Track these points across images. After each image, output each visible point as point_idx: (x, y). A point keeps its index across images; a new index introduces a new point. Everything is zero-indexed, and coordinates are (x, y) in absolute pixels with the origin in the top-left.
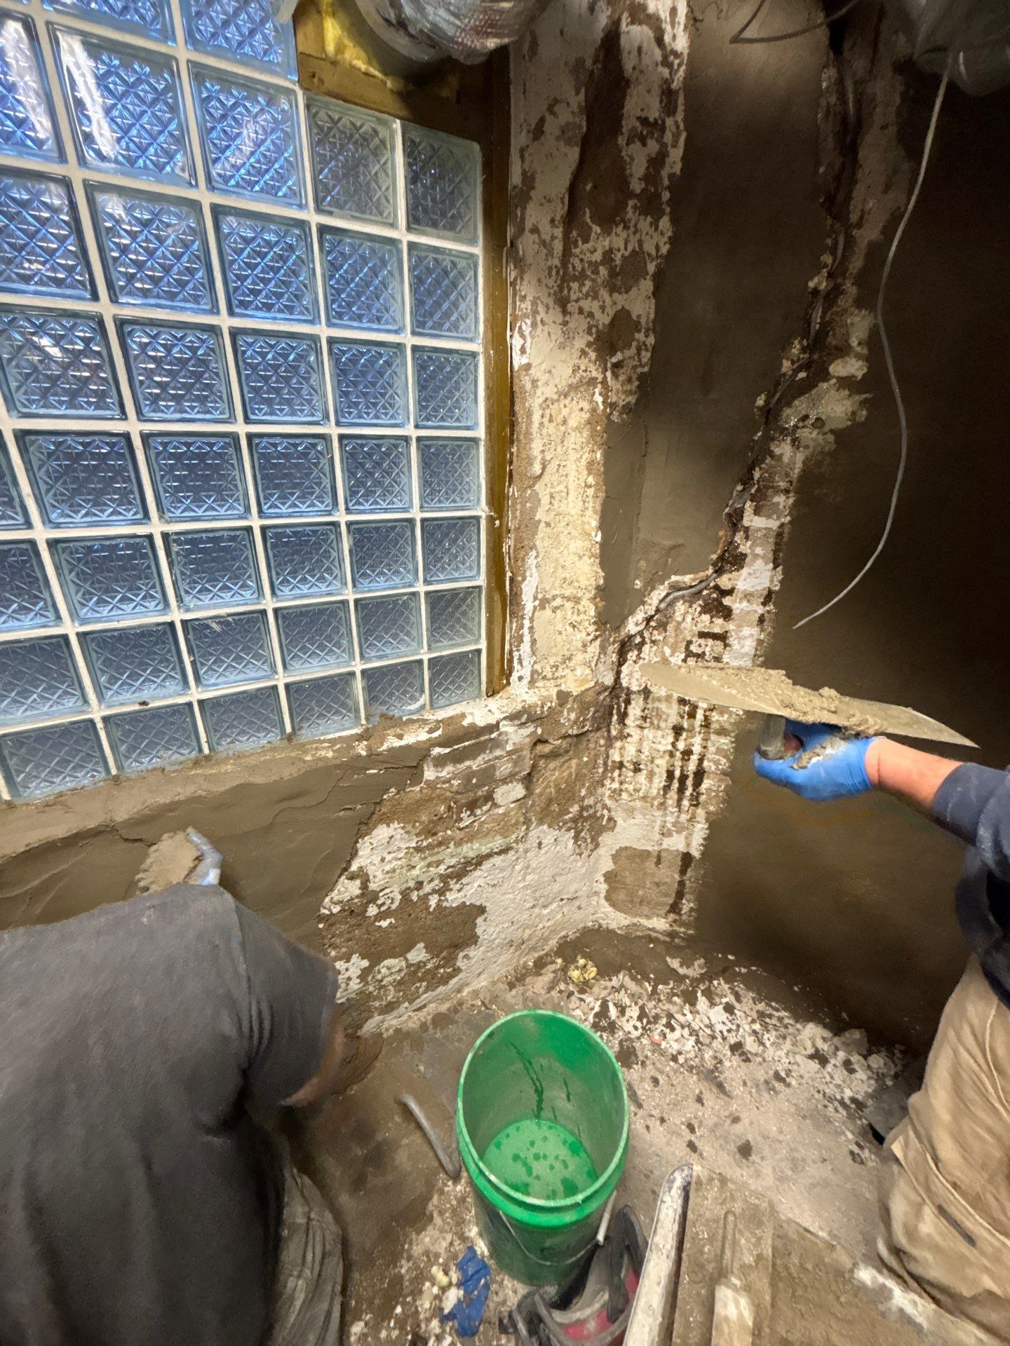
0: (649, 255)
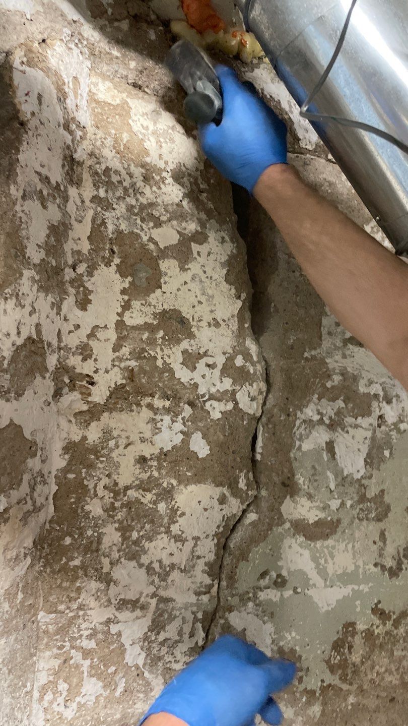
0: (49, 344)
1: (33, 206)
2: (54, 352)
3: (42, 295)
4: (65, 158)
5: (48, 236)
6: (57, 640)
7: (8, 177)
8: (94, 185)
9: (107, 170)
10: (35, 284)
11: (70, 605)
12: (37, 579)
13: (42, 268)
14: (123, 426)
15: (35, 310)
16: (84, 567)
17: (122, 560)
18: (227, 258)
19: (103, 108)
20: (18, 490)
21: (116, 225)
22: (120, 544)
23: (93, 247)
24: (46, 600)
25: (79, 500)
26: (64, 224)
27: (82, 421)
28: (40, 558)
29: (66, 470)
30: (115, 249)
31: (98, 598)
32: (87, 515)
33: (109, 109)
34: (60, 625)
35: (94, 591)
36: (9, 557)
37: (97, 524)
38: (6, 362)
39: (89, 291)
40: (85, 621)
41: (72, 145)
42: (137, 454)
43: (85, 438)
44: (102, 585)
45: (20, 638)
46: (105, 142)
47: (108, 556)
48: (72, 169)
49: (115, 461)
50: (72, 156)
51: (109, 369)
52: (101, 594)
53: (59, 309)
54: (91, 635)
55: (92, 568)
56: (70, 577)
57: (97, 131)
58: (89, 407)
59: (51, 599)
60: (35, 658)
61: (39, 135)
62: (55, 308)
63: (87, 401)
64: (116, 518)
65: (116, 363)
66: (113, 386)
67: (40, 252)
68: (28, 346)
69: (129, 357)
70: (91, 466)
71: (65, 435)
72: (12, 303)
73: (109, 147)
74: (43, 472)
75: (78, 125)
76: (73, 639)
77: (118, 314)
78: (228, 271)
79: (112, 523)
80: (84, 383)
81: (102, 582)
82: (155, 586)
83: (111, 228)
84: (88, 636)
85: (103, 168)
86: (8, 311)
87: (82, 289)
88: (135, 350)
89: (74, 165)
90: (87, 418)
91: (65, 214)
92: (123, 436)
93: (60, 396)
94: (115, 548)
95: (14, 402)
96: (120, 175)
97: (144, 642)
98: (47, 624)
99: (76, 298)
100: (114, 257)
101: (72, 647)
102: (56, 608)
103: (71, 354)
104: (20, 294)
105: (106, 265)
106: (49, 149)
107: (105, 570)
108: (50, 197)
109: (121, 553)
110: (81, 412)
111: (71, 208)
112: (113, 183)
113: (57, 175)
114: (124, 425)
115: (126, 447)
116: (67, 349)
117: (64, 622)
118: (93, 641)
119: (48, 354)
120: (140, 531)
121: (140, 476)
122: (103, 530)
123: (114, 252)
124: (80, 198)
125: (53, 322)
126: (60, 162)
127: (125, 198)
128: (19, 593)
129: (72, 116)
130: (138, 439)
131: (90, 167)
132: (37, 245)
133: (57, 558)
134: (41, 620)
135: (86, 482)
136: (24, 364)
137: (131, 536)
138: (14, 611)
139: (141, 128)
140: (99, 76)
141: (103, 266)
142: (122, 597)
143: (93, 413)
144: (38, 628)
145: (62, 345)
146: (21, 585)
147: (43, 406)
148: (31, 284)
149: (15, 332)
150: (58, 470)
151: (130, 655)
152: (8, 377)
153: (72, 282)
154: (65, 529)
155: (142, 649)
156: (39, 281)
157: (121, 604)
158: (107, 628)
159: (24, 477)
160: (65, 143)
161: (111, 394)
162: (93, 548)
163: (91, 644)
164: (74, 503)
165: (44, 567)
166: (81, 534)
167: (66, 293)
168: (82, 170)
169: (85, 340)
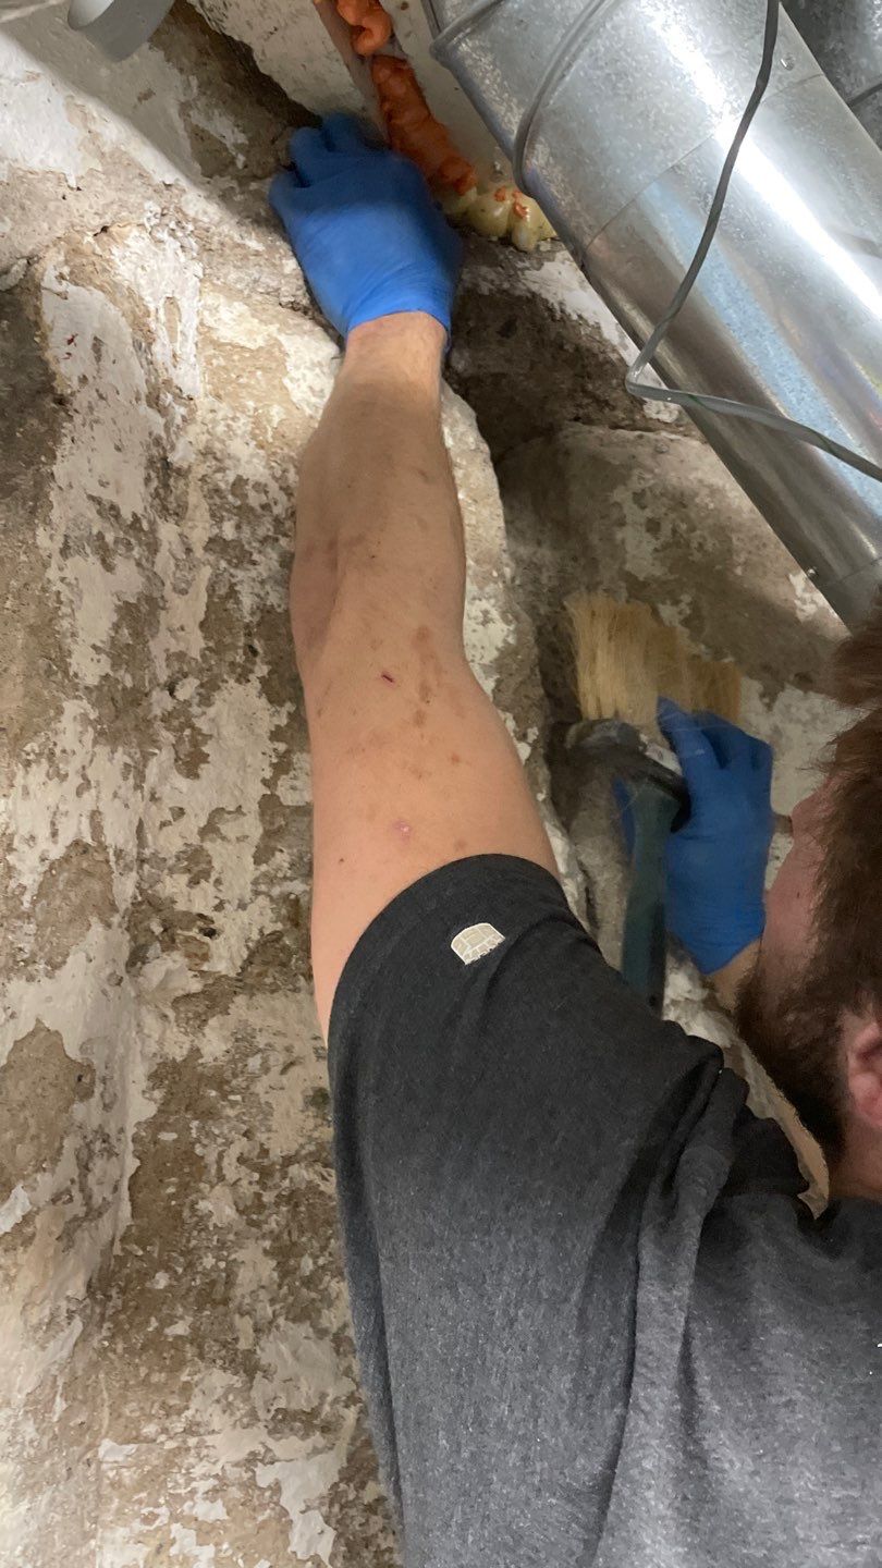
1: (86, 565)
2: (128, 868)
3: (103, 751)
4: (151, 463)
5: (116, 627)
6: (140, 1502)
7: (33, 512)
8: (213, 516)
9: (240, 482)
10: (90, 729)
11: (167, 1424)
12: (94, 1366)
13: (104, 693)
14: (278, 1024)
15: (89, 782)
16: (196, 1338)
17: (281, 1321)
18: (495, 654)
19: (228, 358)
20: (53, 1172)
21: (258, 596)
22: (275, 1287)
23: (211, 644)
24: (116, 1414)
25: (184, 1188)
26: (150, 600)
27: (190, 1015)
28: (103, 1318)
29: (156, 1125)
30: (257, 645)
31: (228, 1408)
32: (201, 1222)
33: (243, 359)
34: (147, 1468)
35: (219, 1392)
36: (34, 1321)
37: (224, 1243)
38: (27, 898)
39: (203, 735)
40: (201, 1460)
41: (163, 435)
42: (308, 1083)
43: (195, 1052)
44: (236, 1378)
45: (59, 1499)
46: (234, 425)
47: (248, 1313)
48: (166, 486)
49: (263, 1101)
50: (165, 459)
51: (247, 900)
52: (235, 1399)
53: (141, 776)
54: (215, 1490)
55: (215, 1341)
56: (168, 1362)
57: (217, 405)
58: (205, 986)
59: (127, 1411)
60: (93, 1543)
61: (97, 422)
62: (131, 776)
63: (202, 972)
64: (266, 1228)
65: (263, 888)
66: (255, 936)
67: (99, 661)
68: (74, 860)
69: (289, 874)
70: (209, 1114)
71: (154, 1048)
72: (39, 772)
73: (243, 437)
74: (107, 1130)
75: (178, 395)
76: (176, 1499)
77: (265, 782)
78: (499, 682)
79: (257, 1239)
80: (194, 932)
81: (236, 1373)
82: (354, 1380)
83: (247, 601)
84: (207, 1493)
85: (231, 478)
86: (32, 788)
87: (187, 732)
88: (301, 858)
89: (170, 476)
90: (201, 1009)
91: (153, 579)
92: (278, 1047)
93: (144, 963)
94: (263, 1295)
95: (44, 981)
96: (266, 492)
97: (331, 1505)
98: (119, 1467)
99: (176, 752)
100: (254, 663)
101: (174, 1518)
102: (138, 1430)
103: (166, 871)
104: (58, 751)
105: (238, 681)
106: (118, 449)
107: (243, 1345)
108: (120, 546)
109: (278, 1307)
110: (188, 996)
111: (163, 563)
112: (252, 509)
113: (134, 500)
114: (279, 1022)
115: (284, 1071)
116: (158, 861)
117: (156, 1462)
118: (220, 1502)
119: (116, 874)
120: (318, 1257)
121: (316, 1134)
122: (238, 1255)
123: (255, 652)
124: (184, 543)
125: (127, 806)
126: (141, 473)
127: (277, 540)
128: (58, 1399)
129: (165, 376)
130: (312, 1051)
131: (203, 479)
132: (94, 647)
133: (138, 1320)
134: (107, 1459)
135: (198, 1150)
136: (66, 898)
137: (297, 1268)
138: (45, 1440)
139: (310, 393)
140: (220, 292)
141: (232, 682)
142: (282, 1404)
143: (213, 998)
144: (99, 1475)
145: (147, 852)
146: (60, 1382)
147: (108, 988)
148: (80, 729)
149: (47, 832)
150: (139, 1123)
151: (302, 1535)
152: (32, 928)
153: (166, 718)
154: (156, 1255)
155: (327, 1522)
156: (99, 721)
157: (280, 1421)
158: (250, 1474)
159: (66, 1143)
160: (150, 434)
161: (252, 954)
162: (214, 1295)
163: (216, 1511)
164: (172, 1196)
165: (112, 1338)
166: (190, 1266)
167: (155, 743)
168: (187, 485)
169: (195, 840)
